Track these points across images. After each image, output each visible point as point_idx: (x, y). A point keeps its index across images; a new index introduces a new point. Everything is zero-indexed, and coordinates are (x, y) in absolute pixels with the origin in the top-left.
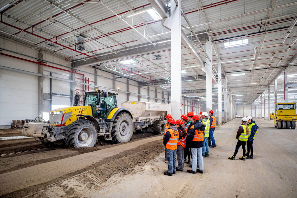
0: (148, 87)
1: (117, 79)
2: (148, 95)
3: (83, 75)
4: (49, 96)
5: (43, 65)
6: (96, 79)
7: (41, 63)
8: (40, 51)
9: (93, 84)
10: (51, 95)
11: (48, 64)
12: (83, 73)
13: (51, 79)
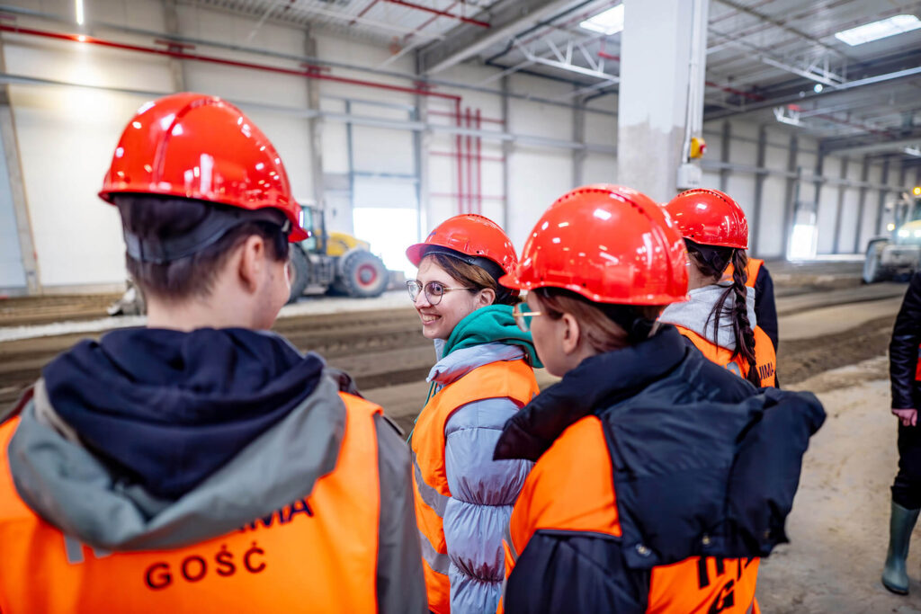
0: (727, 128)
1: (592, 104)
2: (725, 157)
3: (458, 99)
4: (345, 182)
5: (319, 77)
6: (505, 109)
7: (312, 72)
8: (309, 29)
9: (497, 128)
10: (351, 176)
11: (336, 72)
12: (456, 92)
13: (349, 125)
